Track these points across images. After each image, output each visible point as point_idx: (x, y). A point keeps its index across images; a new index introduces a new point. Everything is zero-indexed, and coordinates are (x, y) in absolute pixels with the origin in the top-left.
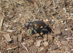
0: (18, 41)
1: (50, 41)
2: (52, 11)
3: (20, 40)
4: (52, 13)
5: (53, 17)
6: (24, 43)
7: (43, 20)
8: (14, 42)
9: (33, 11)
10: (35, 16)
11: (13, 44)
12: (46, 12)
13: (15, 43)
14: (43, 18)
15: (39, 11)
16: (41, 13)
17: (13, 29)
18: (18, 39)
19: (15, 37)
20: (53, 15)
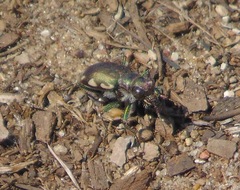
0: (34, 138)
1: (163, 140)
2: (171, 17)
3: (43, 133)
4: (172, 27)
5: (176, 43)
6: (59, 148)
7: (136, 55)
8: (21, 142)
9: (95, 18)
10: (103, 37)
11: (16, 149)
12: (147, 21)
13: (24, 145)
14: (135, 46)
15: (118, 16)
16: (126, 24)
17: (16, 92)
18: (34, 130)
19: (22, 124)
20: (177, 35)
